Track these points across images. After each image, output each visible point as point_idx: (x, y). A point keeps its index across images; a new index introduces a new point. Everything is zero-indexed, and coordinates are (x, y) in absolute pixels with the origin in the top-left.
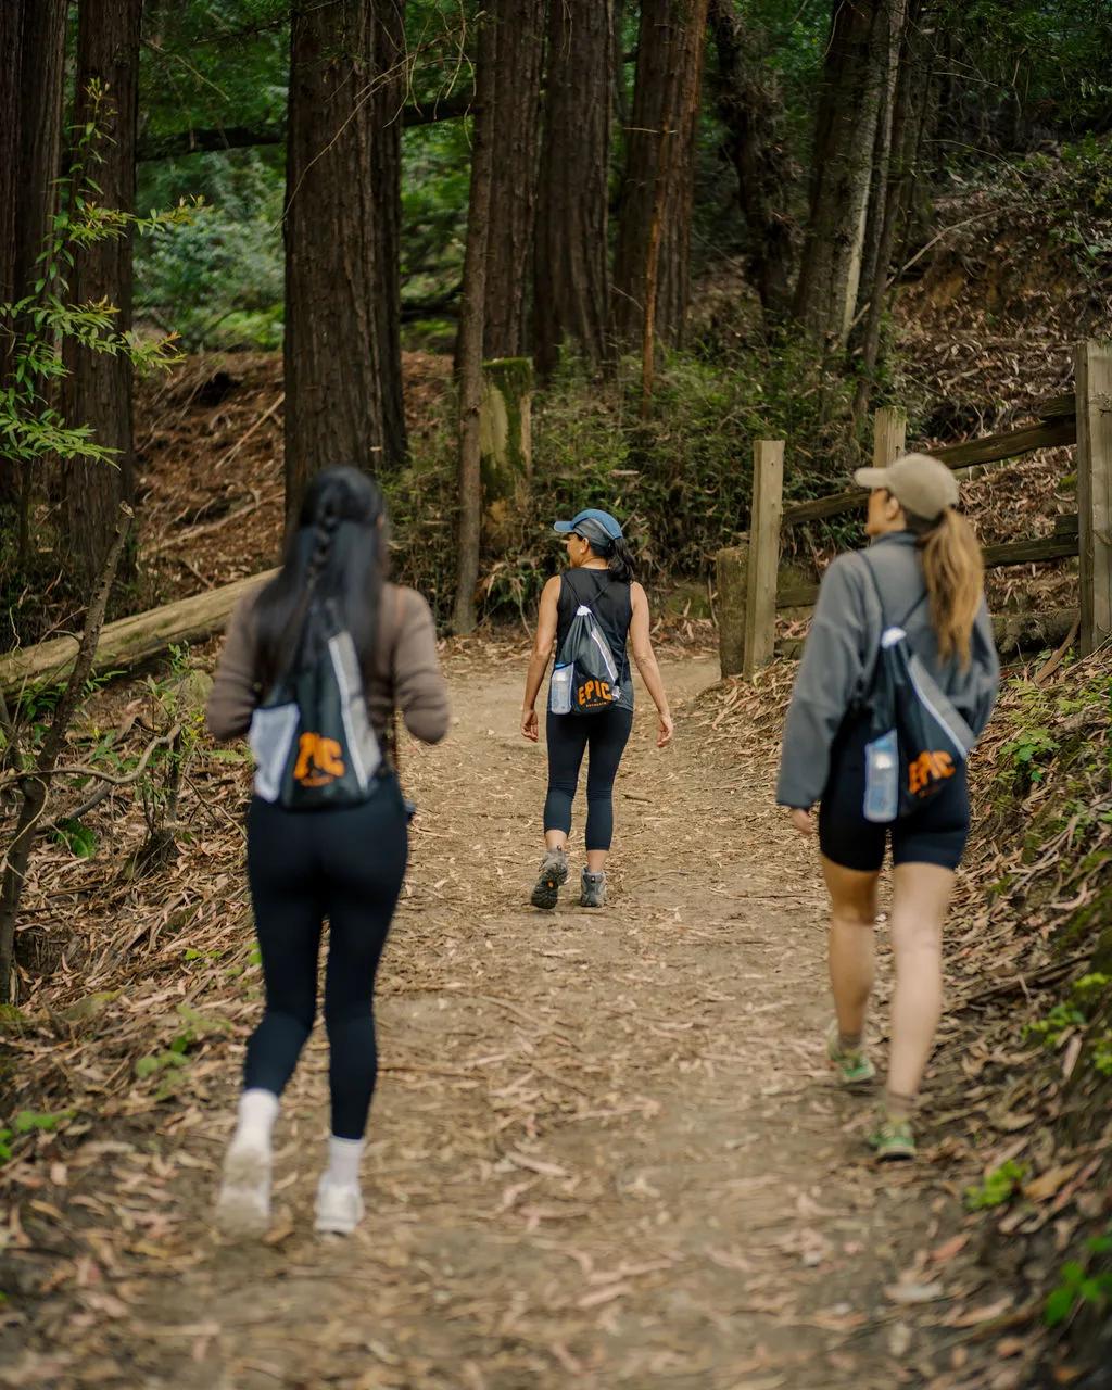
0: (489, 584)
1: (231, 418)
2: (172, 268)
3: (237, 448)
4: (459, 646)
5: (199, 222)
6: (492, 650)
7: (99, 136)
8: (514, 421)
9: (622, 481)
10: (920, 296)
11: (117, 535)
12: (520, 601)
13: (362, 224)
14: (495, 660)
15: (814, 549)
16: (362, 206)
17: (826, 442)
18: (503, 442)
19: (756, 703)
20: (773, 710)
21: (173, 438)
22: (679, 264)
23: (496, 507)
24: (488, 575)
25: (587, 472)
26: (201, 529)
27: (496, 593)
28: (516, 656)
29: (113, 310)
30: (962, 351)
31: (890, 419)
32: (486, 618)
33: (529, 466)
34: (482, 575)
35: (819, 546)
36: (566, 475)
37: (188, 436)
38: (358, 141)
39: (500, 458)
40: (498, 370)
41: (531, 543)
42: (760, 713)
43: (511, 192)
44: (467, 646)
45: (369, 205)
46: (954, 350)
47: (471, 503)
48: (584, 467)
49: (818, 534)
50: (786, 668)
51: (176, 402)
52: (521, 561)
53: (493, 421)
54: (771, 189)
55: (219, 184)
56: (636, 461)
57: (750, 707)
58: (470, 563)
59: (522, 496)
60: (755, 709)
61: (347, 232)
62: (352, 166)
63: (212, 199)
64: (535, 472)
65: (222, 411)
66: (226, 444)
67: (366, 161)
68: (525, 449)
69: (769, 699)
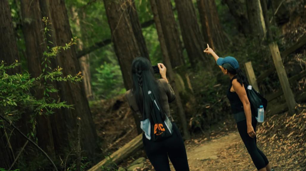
0: (191, 124)
1: (123, 111)
2: (103, 82)
3: (126, 117)
4: (187, 143)
5: (106, 68)
6: (196, 141)
7: (48, 30)
8: (185, 81)
9: (218, 87)
10: (290, 25)
11: (78, 126)
12: (200, 126)
13: (134, 45)
14: (197, 143)
15: (272, 90)
16: (133, 41)
17: (267, 62)
18: (184, 87)
19: (264, 130)
20: (269, 130)
21: (109, 120)
22: (220, 33)
23: (187, 105)
24: (189, 122)
25: (208, 88)
26: (120, 139)
27: (193, 126)
28: (203, 141)
29: (61, 69)
30: (298, 31)
31: (273, 46)
32: (192, 133)
33: (192, 91)
34: (188, 122)
35: (274, 89)
36: (202, 90)
37: (113, 119)
38: (128, 26)
39: (184, 92)
40: (177, 70)
41: (198, 110)
42: (266, 132)
43: (170, 28)
44: (189, 142)
45: (135, 41)
46: (296, 31)
47: (180, 104)
48: (206, 87)
49: (272, 86)
50: (270, 119)
51: (108, 111)
52: (197, 116)
53: (179, 82)
54: (237, 7)
55: (110, 58)
56: (219, 81)
57: (263, 132)
58: (184, 120)
59: (193, 99)
60: (265, 132)
61: (131, 49)
62: (128, 32)
63: (109, 62)
64: (195, 92)
65: (120, 110)
66: (123, 117)
67: (131, 30)
68: (190, 87)
69: (267, 128)
